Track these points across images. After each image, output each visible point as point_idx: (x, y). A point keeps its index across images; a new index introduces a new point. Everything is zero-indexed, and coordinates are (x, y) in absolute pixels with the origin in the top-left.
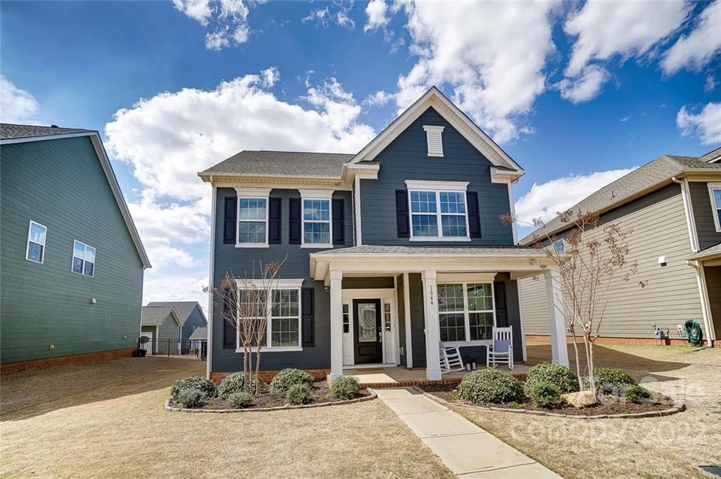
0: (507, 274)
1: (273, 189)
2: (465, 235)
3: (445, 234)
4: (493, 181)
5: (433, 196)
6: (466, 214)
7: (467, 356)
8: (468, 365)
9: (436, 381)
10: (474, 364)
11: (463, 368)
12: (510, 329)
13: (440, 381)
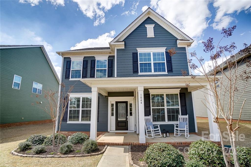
0: (186, 89)
1: (85, 57)
2: (165, 71)
3: (155, 71)
4: (178, 46)
5: (149, 54)
6: (165, 62)
7: (164, 130)
8: (165, 134)
9: (143, 144)
10: (168, 134)
11: (161, 136)
12: (187, 117)
13: (144, 144)
